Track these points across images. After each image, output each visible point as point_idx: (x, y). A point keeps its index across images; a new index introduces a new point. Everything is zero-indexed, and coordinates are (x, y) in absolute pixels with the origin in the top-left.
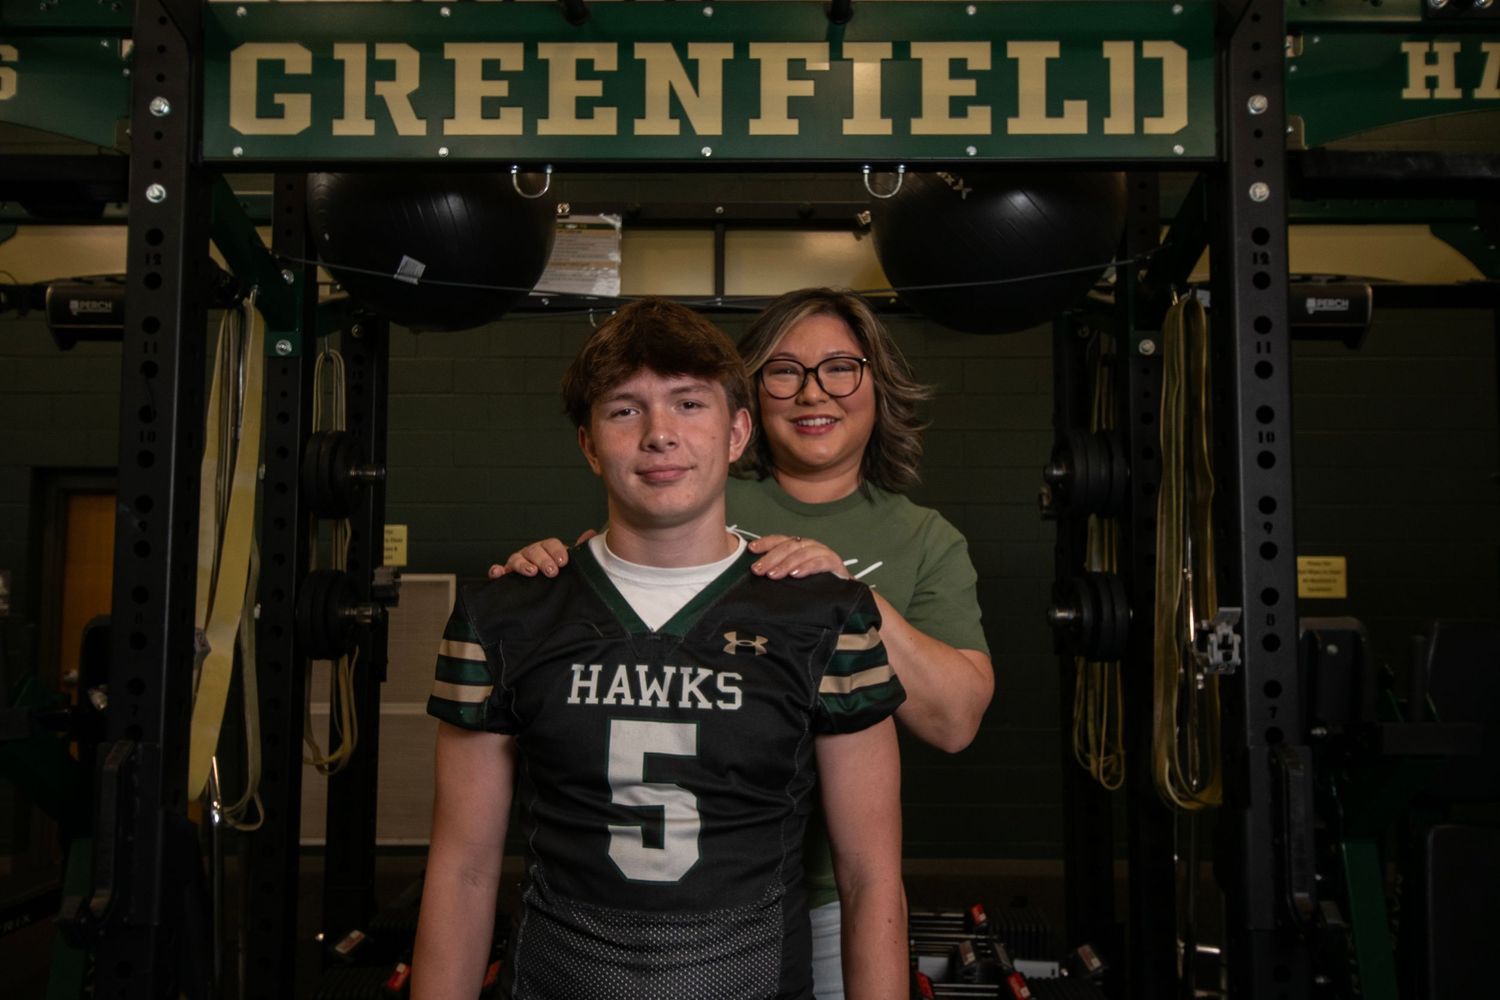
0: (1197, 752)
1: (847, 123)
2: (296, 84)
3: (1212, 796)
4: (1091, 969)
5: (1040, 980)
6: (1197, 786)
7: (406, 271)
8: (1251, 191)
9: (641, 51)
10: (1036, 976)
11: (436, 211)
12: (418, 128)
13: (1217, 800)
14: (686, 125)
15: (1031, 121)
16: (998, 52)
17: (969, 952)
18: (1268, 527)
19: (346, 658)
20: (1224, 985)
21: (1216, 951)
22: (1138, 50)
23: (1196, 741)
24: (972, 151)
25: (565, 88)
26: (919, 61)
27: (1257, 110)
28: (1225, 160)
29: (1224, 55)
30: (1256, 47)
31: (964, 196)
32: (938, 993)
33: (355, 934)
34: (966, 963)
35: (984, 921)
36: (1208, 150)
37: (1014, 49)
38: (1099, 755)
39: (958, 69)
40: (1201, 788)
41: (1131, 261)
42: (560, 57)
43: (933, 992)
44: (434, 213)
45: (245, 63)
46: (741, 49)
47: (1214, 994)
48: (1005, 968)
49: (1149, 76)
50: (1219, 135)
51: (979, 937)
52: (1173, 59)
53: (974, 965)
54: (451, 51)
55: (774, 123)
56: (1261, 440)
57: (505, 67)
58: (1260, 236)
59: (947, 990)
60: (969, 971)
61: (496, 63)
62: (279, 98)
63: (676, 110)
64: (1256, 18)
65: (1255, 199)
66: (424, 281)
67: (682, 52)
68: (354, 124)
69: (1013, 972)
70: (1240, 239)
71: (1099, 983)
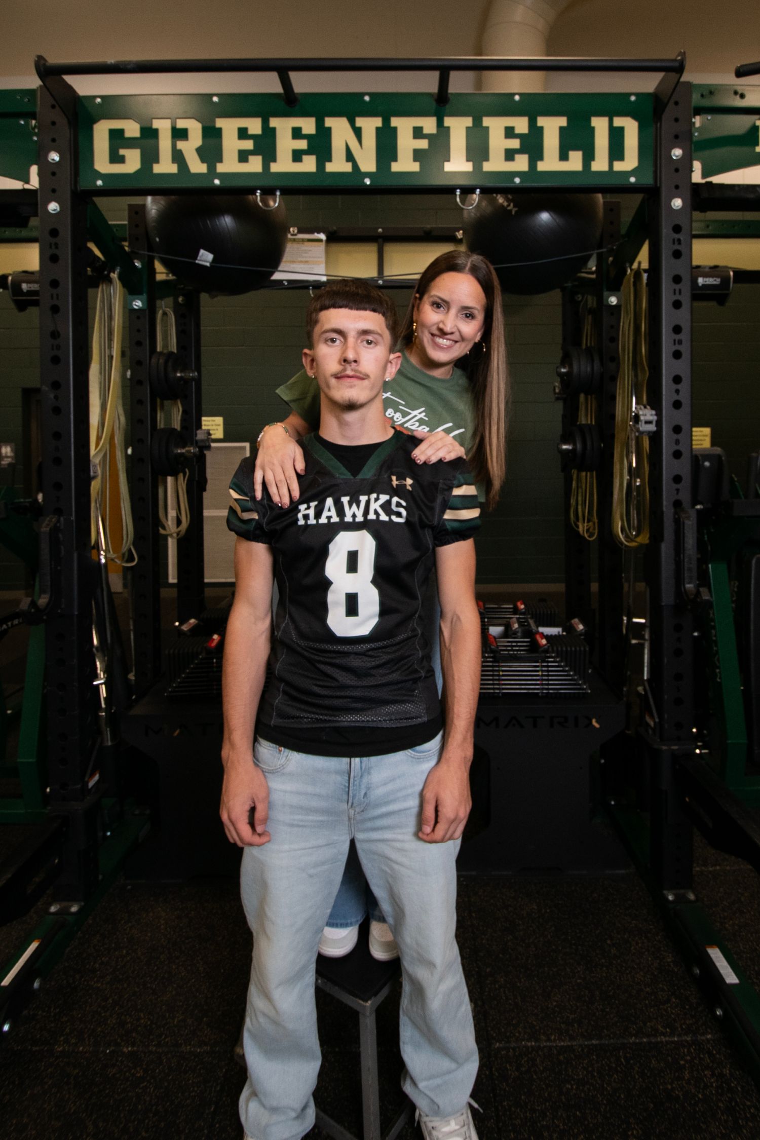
0: (636, 518)
1: (446, 164)
2: (131, 143)
3: (644, 539)
4: (578, 630)
5: (551, 635)
6: (635, 535)
7: (203, 259)
8: (672, 204)
9: (329, 122)
10: (549, 634)
11: (218, 223)
12: (202, 168)
13: (647, 541)
14: (355, 166)
15: (550, 163)
16: (532, 124)
17: (515, 623)
18: (677, 391)
19: (181, 475)
20: (647, 637)
21: (643, 621)
22: (611, 122)
23: (635, 512)
24: (517, 180)
25: (285, 144)
26: (487, 128)
27: (677, 156)
28: (658, 185)
29: (659, 124)
30: (677, 120)
31: (513, 213)
32: (499, 644)
33: (192, 621)
34: (513, 629)
35: (523, 609)
36: (648, 180)
37: (541, 121)
38: (584, 522)
39: (510, 133)
40: (637, 536)
41: (604, 250)
42: (283, 126)
43: (496, 643)
44: (217, 224)
45: (101, 131)
46: (386, 122)
47: (642, 641)
48: (534, 631)
49: (616, 137)
50: (655, 172)
51: (521, 616)
52: (630, 127)
53: (517, 630)
54: (220, 123)
55: (404, 164)
56: (675, 344)
57: (251, 132)
58: (677, 229)
59: (504, 642)
60: (515, 633)
61: (246, 129)
62: (122, 152)
63: (350, 157)
64: (676, 103)
65: (674, 208)
66: (214, 264)
67: (352, 123)
68: (165, 166)
69: (538, 632)
70: (666, 231)
71: (582, 637)
